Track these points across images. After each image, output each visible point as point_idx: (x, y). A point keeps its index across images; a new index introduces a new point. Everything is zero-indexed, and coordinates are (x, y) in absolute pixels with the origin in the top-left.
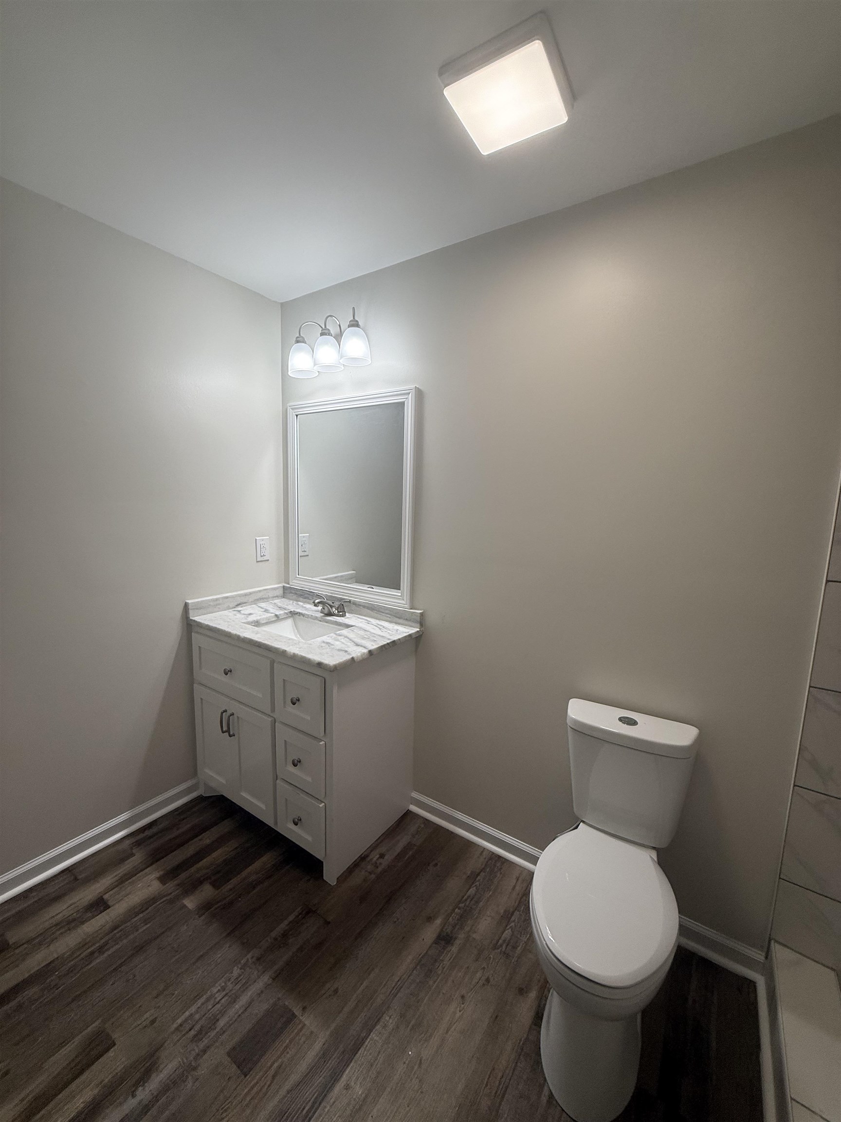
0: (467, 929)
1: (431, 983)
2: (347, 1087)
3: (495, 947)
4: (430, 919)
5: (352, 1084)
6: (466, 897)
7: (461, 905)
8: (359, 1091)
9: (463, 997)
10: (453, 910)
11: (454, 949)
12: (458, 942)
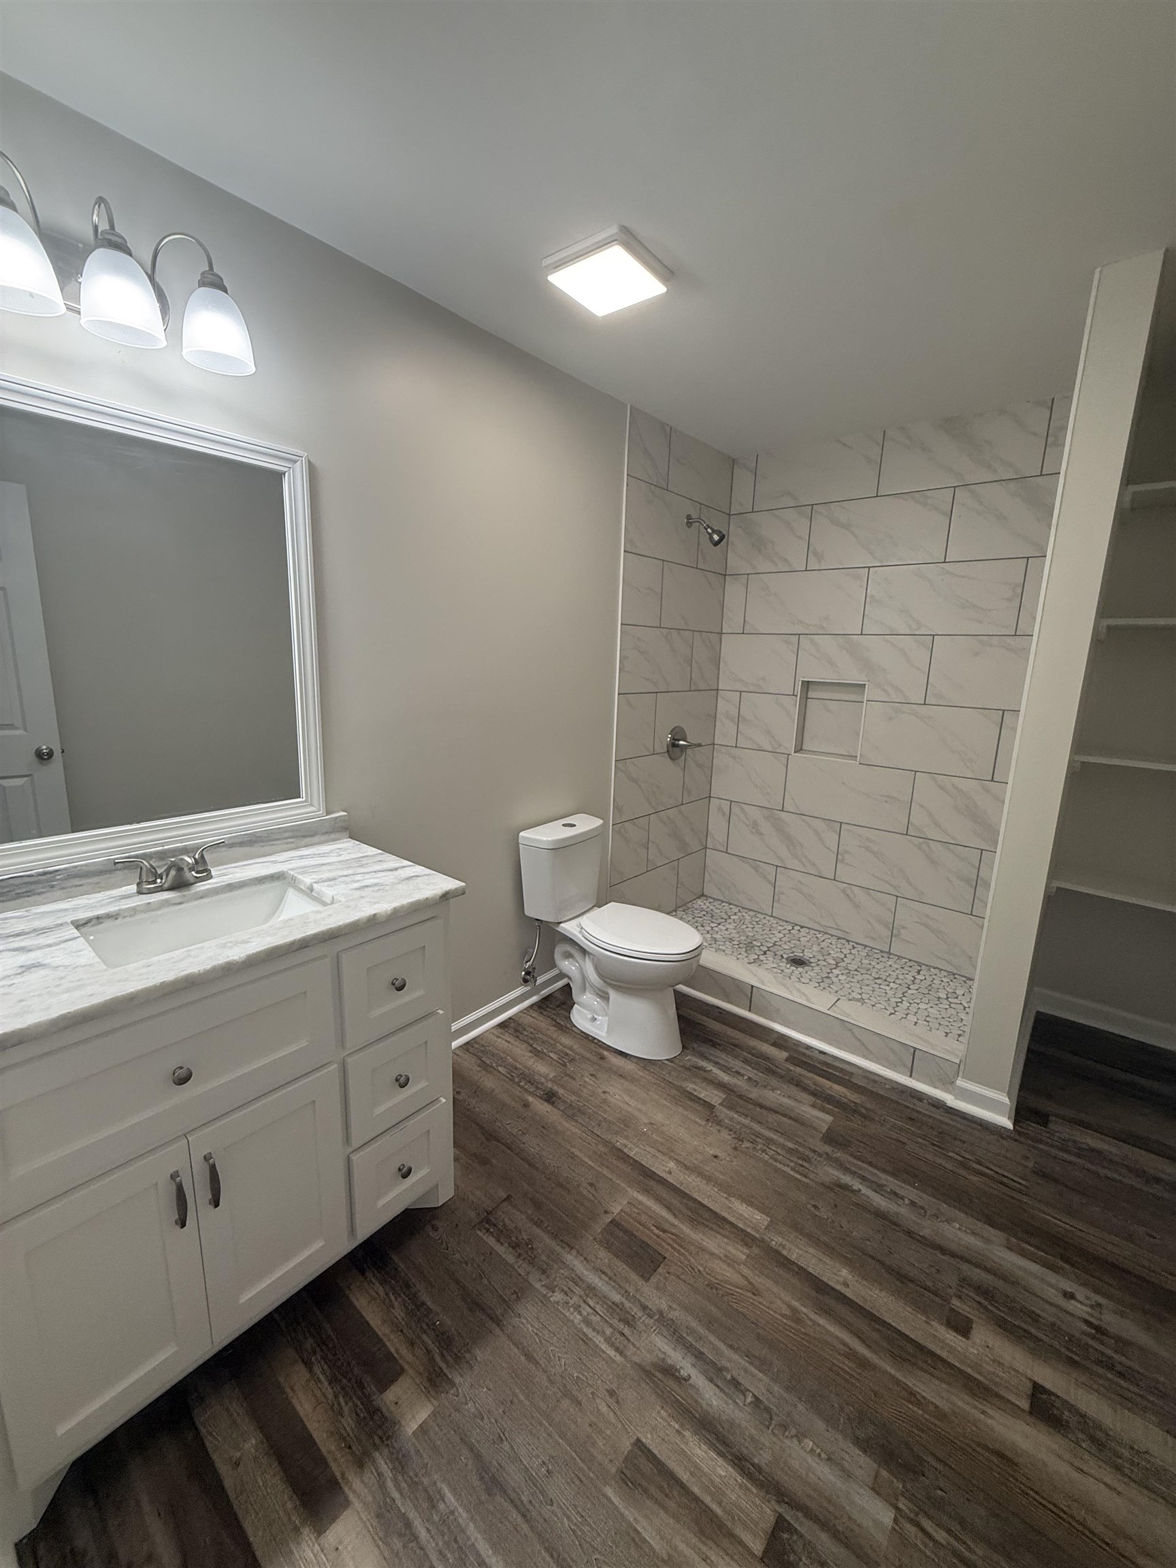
0: (543, 1080)
1: (590, 1111)
2: (670, 1173)
3: (565, 1065)
4: (526, 1105)
5: (667, 1169)
6: (508, 1075)
7: (517, 1080)
8: (672, 1164)
9: (604, 1092)
10: (522, 1087)
11: (561, 1091)
12: (555, 1088)
